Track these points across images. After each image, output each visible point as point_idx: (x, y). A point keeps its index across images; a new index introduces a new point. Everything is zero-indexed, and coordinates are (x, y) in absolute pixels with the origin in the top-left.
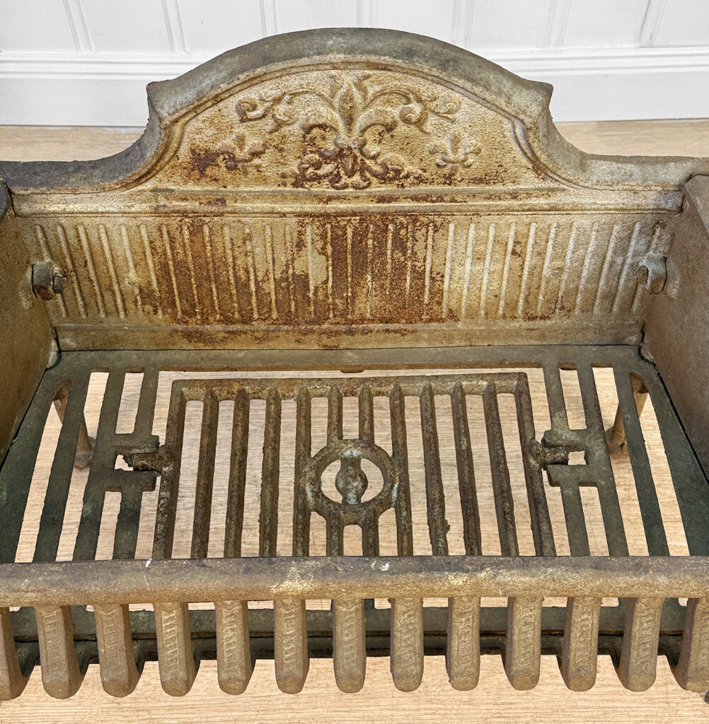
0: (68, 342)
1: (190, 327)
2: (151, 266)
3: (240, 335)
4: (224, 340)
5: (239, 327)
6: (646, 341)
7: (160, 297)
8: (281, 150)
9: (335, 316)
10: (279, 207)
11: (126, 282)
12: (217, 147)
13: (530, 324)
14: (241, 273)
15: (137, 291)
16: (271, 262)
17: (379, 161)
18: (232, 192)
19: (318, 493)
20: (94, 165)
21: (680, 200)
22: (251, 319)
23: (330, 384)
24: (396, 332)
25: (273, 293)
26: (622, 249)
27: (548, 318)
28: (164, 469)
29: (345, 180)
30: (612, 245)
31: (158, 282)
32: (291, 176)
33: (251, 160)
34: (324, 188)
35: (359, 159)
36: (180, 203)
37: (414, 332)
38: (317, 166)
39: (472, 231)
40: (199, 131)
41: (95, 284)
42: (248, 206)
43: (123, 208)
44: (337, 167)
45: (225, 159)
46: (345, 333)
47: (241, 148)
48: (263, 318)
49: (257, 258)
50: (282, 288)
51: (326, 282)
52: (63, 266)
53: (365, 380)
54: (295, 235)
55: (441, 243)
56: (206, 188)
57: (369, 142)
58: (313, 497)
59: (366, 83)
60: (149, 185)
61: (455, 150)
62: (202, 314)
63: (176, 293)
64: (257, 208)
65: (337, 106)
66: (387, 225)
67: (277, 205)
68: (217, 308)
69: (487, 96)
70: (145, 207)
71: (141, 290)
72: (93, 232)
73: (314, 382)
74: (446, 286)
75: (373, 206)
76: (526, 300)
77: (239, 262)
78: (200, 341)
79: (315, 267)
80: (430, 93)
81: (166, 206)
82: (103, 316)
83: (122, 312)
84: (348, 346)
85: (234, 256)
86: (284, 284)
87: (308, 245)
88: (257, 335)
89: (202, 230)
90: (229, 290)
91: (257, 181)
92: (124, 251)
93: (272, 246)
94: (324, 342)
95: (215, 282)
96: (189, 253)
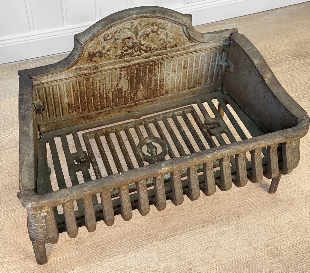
0: (43, 129)
1: (84, 114)
2: (72, 95)
3: (101, 114)
4: (96, 117)
5: (100, 111)
6: (224, 88)
7: (75, 106)
8: (116, 48)
9: (131, 100)
10: (115, 66)
11: (64, 103)
12: (96, 51)
13: (190, 90)
14: (102, 92)
15: (67, 105)
16: (111, 86)
17: (145, 46)
18: (101, 64)
19: (144, 155)
20: (56, 64)
21: (229, 42)
22: (104, 107)
23: (134, 123)
24: (150, 102)
25: (111, 97)
26: (214, 60)
27: (195, 87)
28: (92, 160)
29: (135, 54)
30: (211, 59)
31: (75, 101)
32: (119, 56)
33: (107, 53)
34: (129, 58)
35: (139, 46)
36: (85, 71)
37: (156, 100)
38: (126, 51)
39: (172, 63)
40: (91, 47)
41: (53, 106)
42: (105, 68)
43: (66, 77)
44: (133, 50)
45: (99, 54)
46: (134, 105)
47: (104, 49)
48: (108, 106)
49: (107, 86)
51: (128, 89)
52: (43, 102)
53: (144, 119)
54: (119, 75)
55: (163, 69)
56: (92, 65)
57: (142, 40)
59: (141, 22)
60: (74, 68)
61: (167, 38)
62: (88, 109)
63: (80, 104)
64: (108, 68)
65: (133, 31)
66: (147, 66)
68: (93, 106)
69: (177, 20)
70: (73, 75)
71: (69, 105)
72: (54, 87)
73: (128, 123)
74: (164, 83)
75: (143, 60)
76: (188, 82)
77: (101, 88)
78: (87, 119)
79: (125, 85)
80: (159, 22)
81: (80, 73)
82: (55, 117)
83: (61, 115)
84: (135, 110)
85: (99, 86)
86: (115, 93)
87: (123, 78)
88: (106, 112)
89: (90, 79)
90: (97, 99)
91: (108, 59)
92: (64, 92)
93: (112, 80)
94: (128, 110)
95: (93, 97)
96: (85, 88)
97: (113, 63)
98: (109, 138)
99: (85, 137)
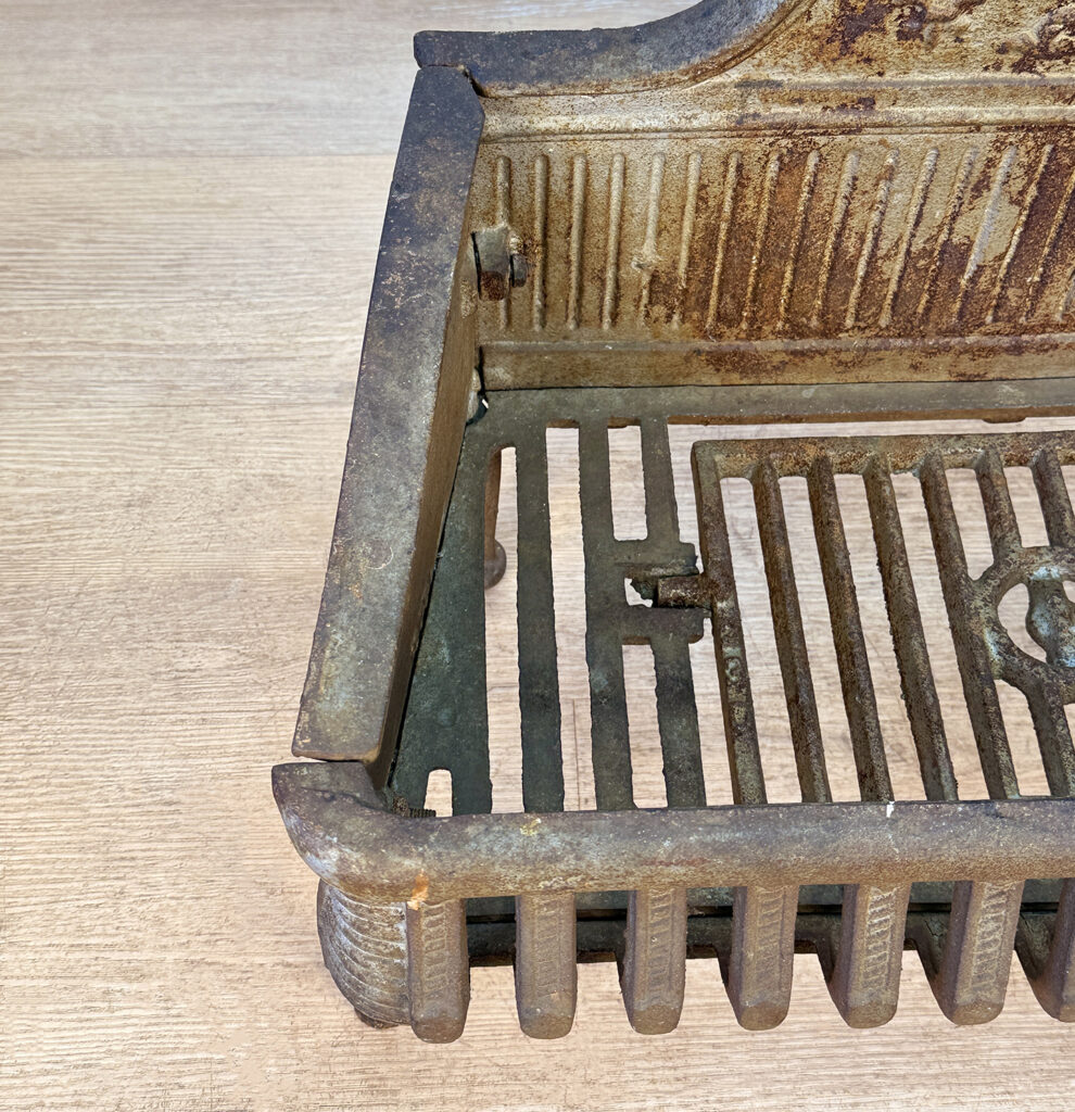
0: (499, 373)
1: (724, 344)
2: (687, 231)
3: (812, 358)
4: (780, 368)
5: (814, 344)
7: (685, 291)
9: (995, 320)
10: (975, 113)
11: (633, 264)
14: (850, 244)
15: (646, 279)
16: (912, 221)
18: (894, 84)
19: (1008, 648)
20: (637, 35)
22: (839, 328)
23: (981, 445)
25: (895, 278)
28: (719, 605)
31: (691, 262)
32: (1019, 49)
33: (954, 16)
36: (790, 110)
41: (574, 268)
42: (916, 112)
43: (677, 121)
45: (900, 16)
46: (1007, 350)
48: (862, 324)
49: (891, 215)
50: (917, 270)
51: (1001, 257)
52: (526, 236)
53: (1045, 436)
54: (979, 167)
56: (843, 77)
58: (999, 653)
60: (734, 75)
62: (752, 320)
63: (716, 283)
64: (932, 114)
67: (971, 108)
68: (782, 309)
70: (719, 118)
71: (654, 278)
72: (599, 169)
73: (952, 441)
77: (853, 223)
78: (735, 369)
79: (992, 230)
81: (759, 115)
82: (572, 327)
83: (607, 320)
84: (1004, 376)
85: (847, 211)
86: (922, 262)
87: (996, 188)
88: (843, 357)
89: (805, 164)
90: (817, 275)
91: (948, 61)
92: (647, 204)
93: (926, 191)
94: (961, 368)
95: (796, 261)
96: (765, 207)
97: (973, 90)
98: (828, 500)
99: (702, 466)
